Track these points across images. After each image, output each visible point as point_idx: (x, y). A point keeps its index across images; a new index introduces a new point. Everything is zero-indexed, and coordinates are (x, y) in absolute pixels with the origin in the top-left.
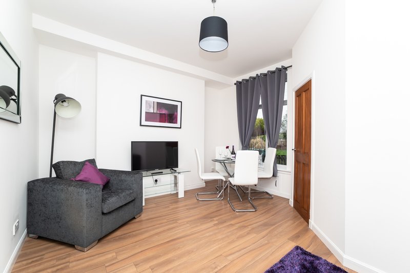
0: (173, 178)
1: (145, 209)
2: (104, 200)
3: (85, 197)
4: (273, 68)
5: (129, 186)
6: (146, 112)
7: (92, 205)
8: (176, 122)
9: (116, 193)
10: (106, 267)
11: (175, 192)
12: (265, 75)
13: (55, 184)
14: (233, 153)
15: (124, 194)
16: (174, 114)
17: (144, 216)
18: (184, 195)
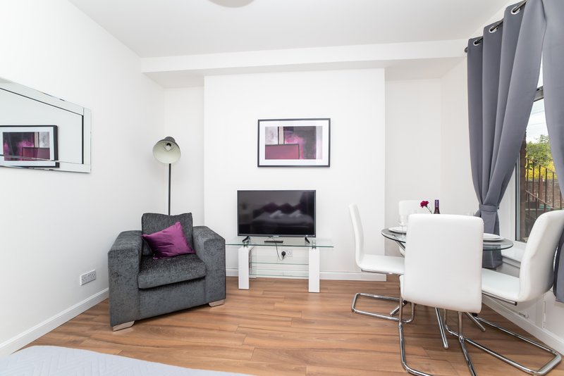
6: (266, 146)
18: (320, 289)
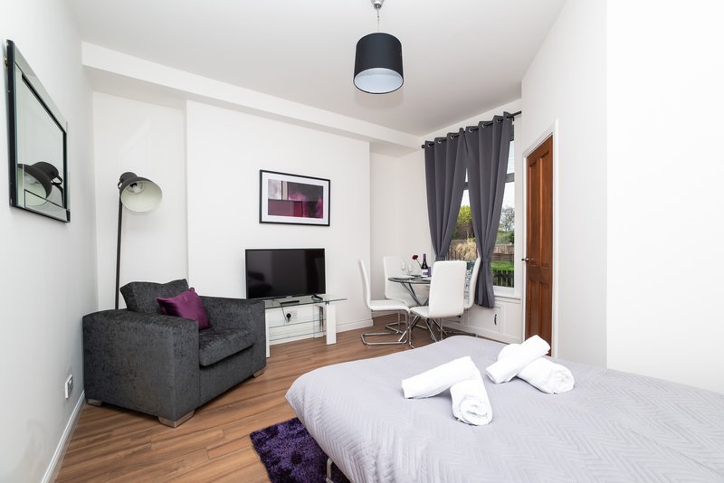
0: (317, 312)
1: (270, 363)
2: (201, 346)
3: (171, 340)
4: (488, 116)
5: (243, 323)
6: (269, 200)
7: (184, 354)
8: (321, 216)
9: (222, 334)
10: (208, 451)
11: (321, 335)
12: (475, 129)
13: (124, 319)
14: (425, 266)
15: (234, 336)
16: (316, 202)
17: (268, 374)
18: (337, 340)
